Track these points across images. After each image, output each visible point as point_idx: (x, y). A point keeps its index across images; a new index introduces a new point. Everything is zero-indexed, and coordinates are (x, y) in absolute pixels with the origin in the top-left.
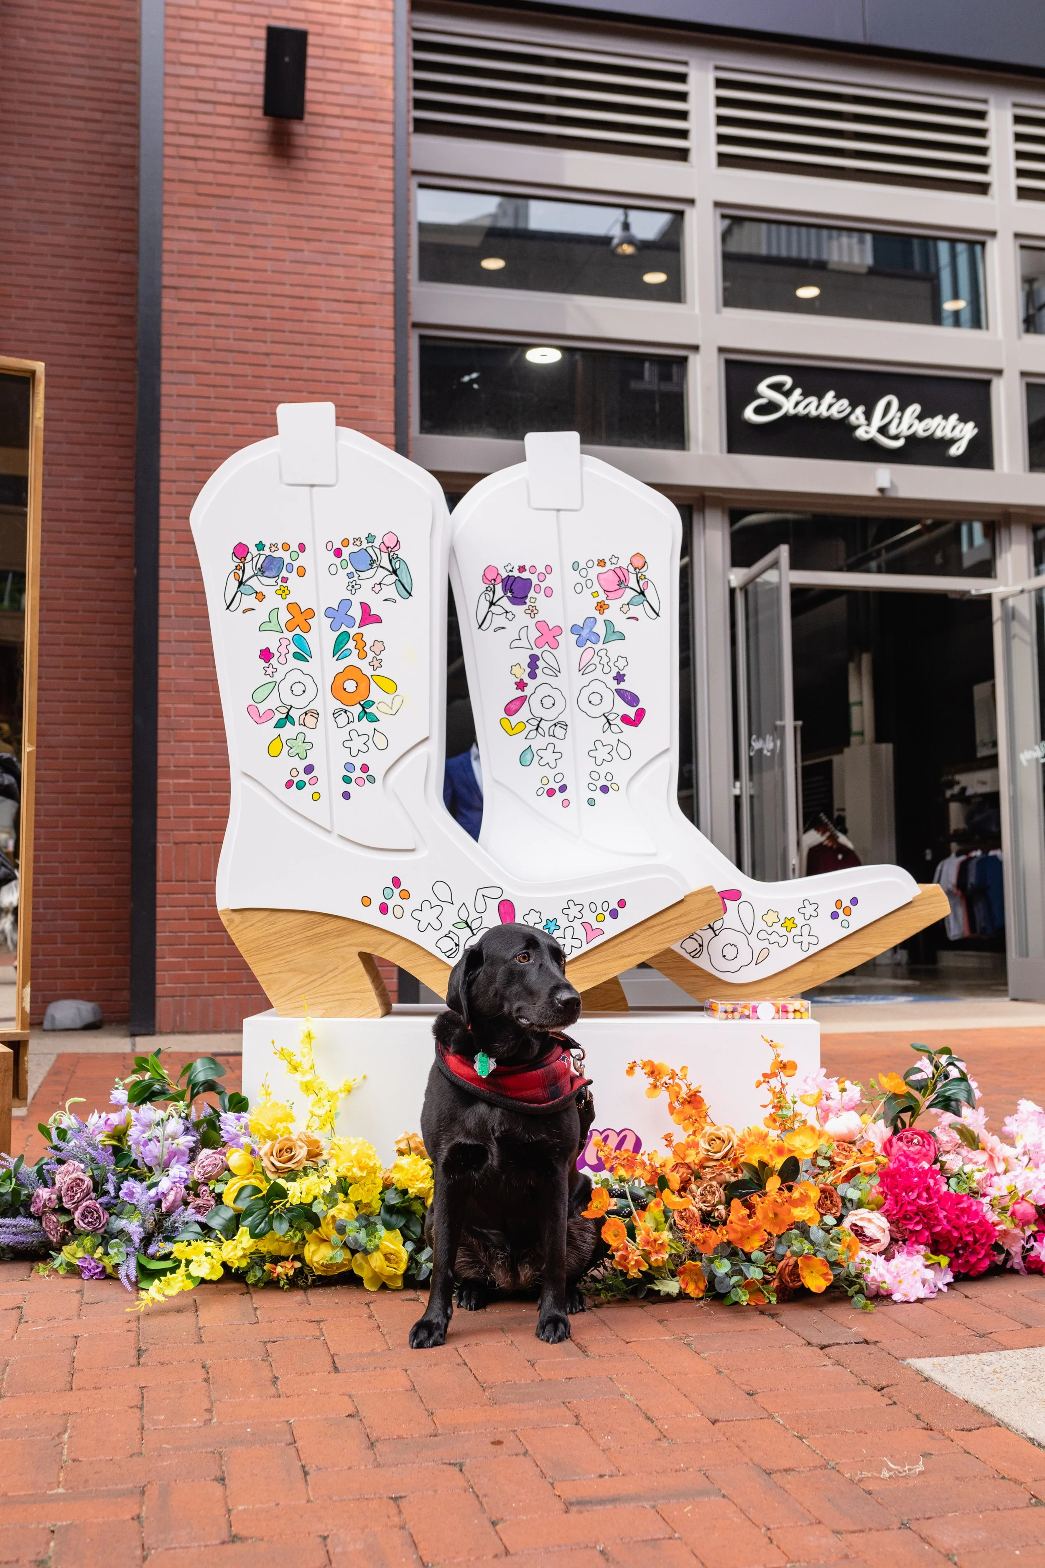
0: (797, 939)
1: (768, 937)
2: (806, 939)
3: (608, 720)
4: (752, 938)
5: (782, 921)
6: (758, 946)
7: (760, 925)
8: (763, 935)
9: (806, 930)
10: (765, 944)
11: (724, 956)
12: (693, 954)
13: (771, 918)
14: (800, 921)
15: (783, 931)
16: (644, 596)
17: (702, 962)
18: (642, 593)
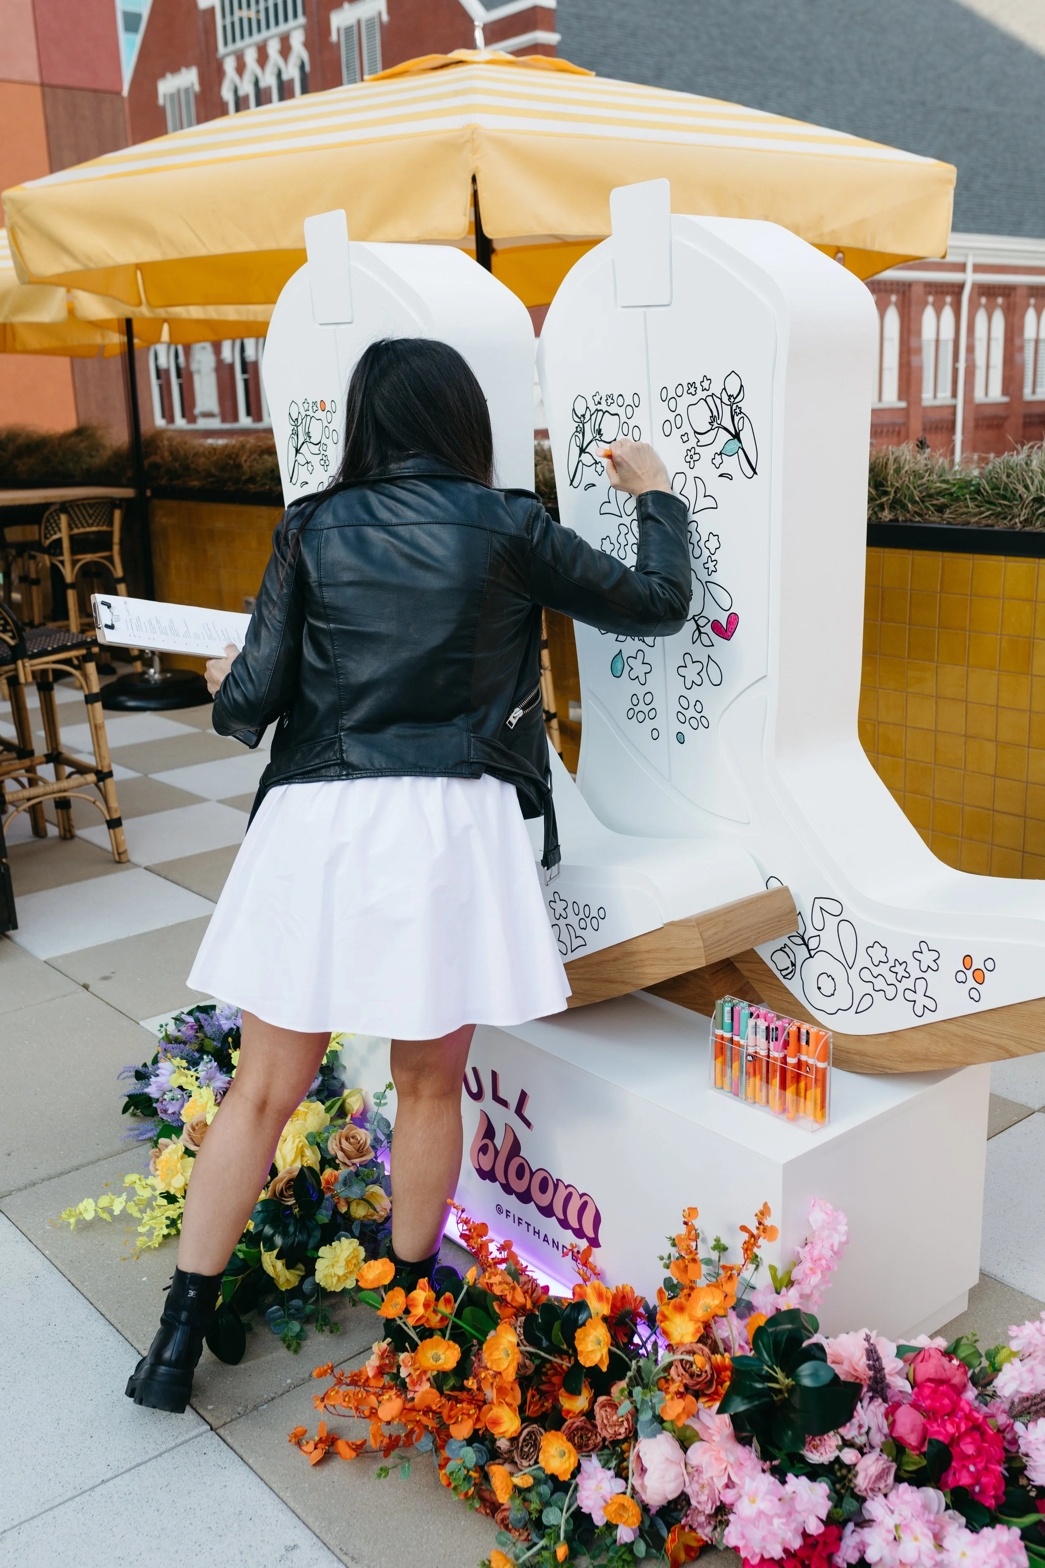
0: (910, 995)
1: (873, 980)
2: (921, 1001)
3: (698, 626)
4: (853, 973)
5: (891, 963)
6: (861, 989)
7: (863, 960)
8: (866, 975)
9: (921, 984)
10: (868, 988)
11: (819, 988)
12: (784, 973)
13: (878, 954)
14: (913, 967)
15: (891, 978)
16: (740, 441)
17: (793, 986)
18: (737, 436)
